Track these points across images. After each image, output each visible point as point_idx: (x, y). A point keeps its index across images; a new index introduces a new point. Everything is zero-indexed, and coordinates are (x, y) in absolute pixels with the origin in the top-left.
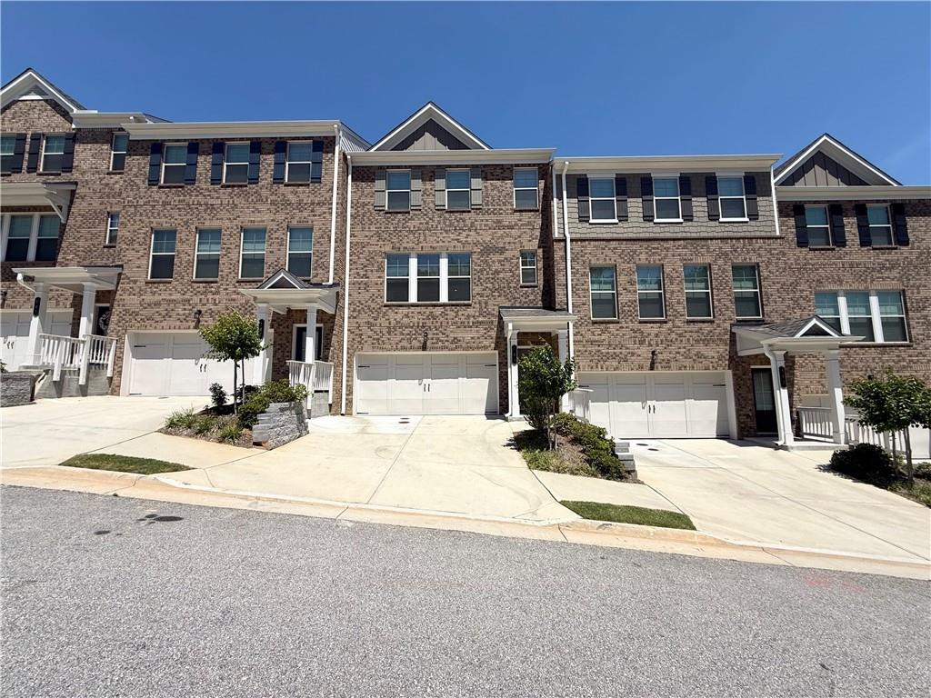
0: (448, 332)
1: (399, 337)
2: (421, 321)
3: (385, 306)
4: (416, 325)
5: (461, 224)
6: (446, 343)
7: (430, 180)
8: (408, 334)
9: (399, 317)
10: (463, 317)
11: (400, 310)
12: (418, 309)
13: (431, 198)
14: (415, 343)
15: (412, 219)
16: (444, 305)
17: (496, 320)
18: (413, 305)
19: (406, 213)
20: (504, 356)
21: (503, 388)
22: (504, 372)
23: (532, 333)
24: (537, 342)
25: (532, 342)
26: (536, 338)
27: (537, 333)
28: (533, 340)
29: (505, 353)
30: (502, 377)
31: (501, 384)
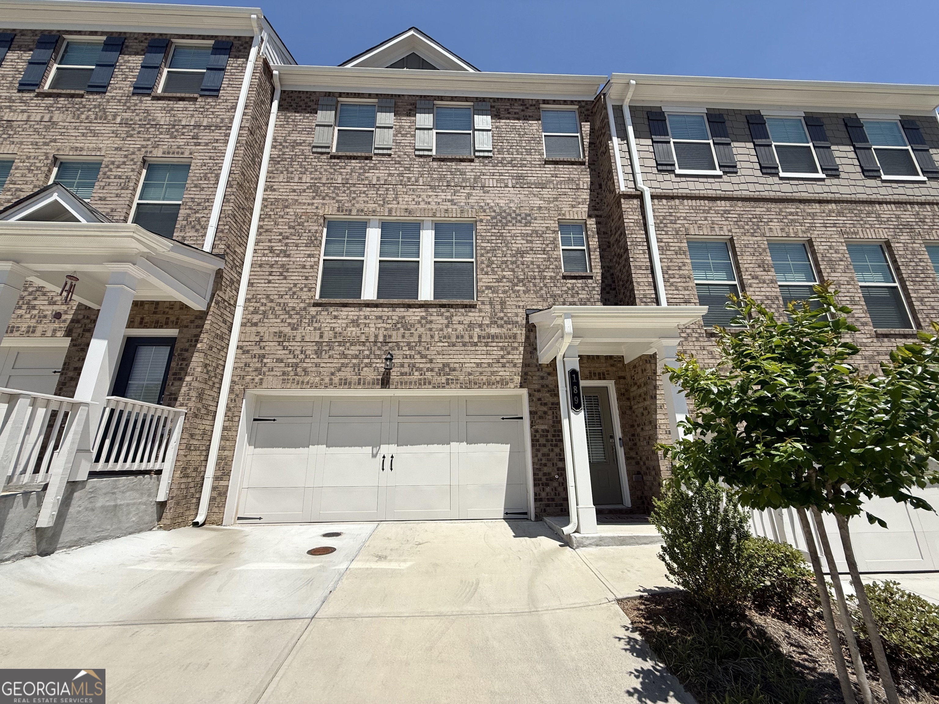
0: (431, 353)
1: (337, 362)
2: (381, 333)
3: (316, 305)
4: (372, 339)
5: (458, 178)
6: (429, 374)
7: (409, 115)
8: (356, 357)
9: (339, 325)
10: (460, 328)
11: (344, 312)
12: (378, 311)
13: (409, 138)
14: (369, 374)
15: (375, 168)
16: (425, 305)
17: (521, 334)
18: (368, 305)
19: (367, 158)
20: (539, 399)
21: (541, 464)
22: (540, 431)
23: (588, 357)
24: (599, 374)
25: (590, 373)
26: (597, 365)
27: (598, 357)
28: (592, 369)
29: (549, 391)
30: (538, 441)
31: (537, 456)
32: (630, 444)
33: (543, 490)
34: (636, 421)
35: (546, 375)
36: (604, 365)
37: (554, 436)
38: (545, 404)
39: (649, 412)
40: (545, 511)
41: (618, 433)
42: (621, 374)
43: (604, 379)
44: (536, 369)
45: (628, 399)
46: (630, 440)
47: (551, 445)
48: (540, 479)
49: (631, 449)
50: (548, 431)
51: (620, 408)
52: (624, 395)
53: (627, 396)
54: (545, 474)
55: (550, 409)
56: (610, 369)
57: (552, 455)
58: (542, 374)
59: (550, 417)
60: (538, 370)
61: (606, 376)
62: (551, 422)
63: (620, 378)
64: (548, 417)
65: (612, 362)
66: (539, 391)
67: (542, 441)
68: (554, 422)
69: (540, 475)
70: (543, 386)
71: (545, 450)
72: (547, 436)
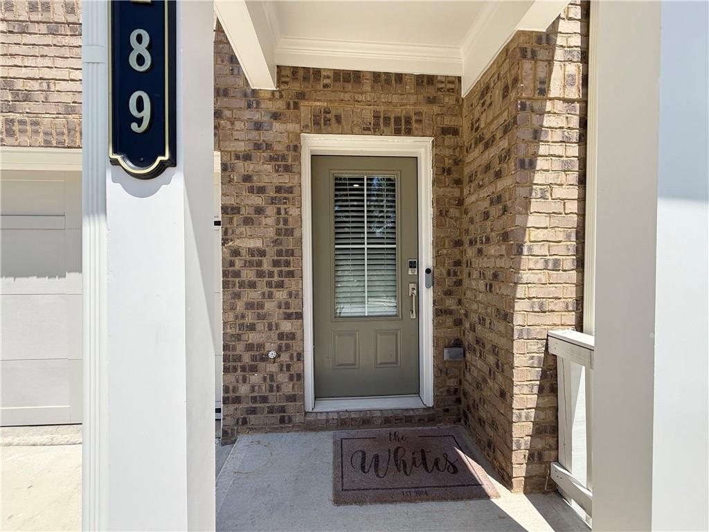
20: (247, 178)
21: (242, 325)
22: (243, 252)
23: (376, 76)
24: (397, 120)
25: (376, 117)
26: (395, 99)
27: (399, 77)
28: (382, 108)
29: (271, 159)
30: (237, 274)
31: (233, 308)
32: (448, 282)
33: (244, 380)
34: (467, 231)
35: (266, 118)
36: (413, 99)
37: (276, 263)
38: (261, 190)
39: (505, 210)
40: (245, 422)
41: (426, 258)
42: (448, 121)
43: (409, 132)
44: (243, 104)
45: (458, 182)
46: (449, 274)
47: (269, 284)
48: (239, 358)
49: (448, 293)
50: (262, 253)
51: (438, 202)
52: (449, 171)
53: (455, 175)
54: (249, 347)
55: (273, 201)
56: (424, 108)
57: (269, 306)
58: (257, 117)
59: (270, 221)
60: (249, 106)
61: (414, 125)
62: (271, 232)
63: (445, 131)
64: (264, 221)
65: (431, 91)
66: (247, 157)
67: (249, 275)
68: (278, 232)
69: (240, 347)
70: (257, 147)
71: (253, 295)
72: (260, 264)
